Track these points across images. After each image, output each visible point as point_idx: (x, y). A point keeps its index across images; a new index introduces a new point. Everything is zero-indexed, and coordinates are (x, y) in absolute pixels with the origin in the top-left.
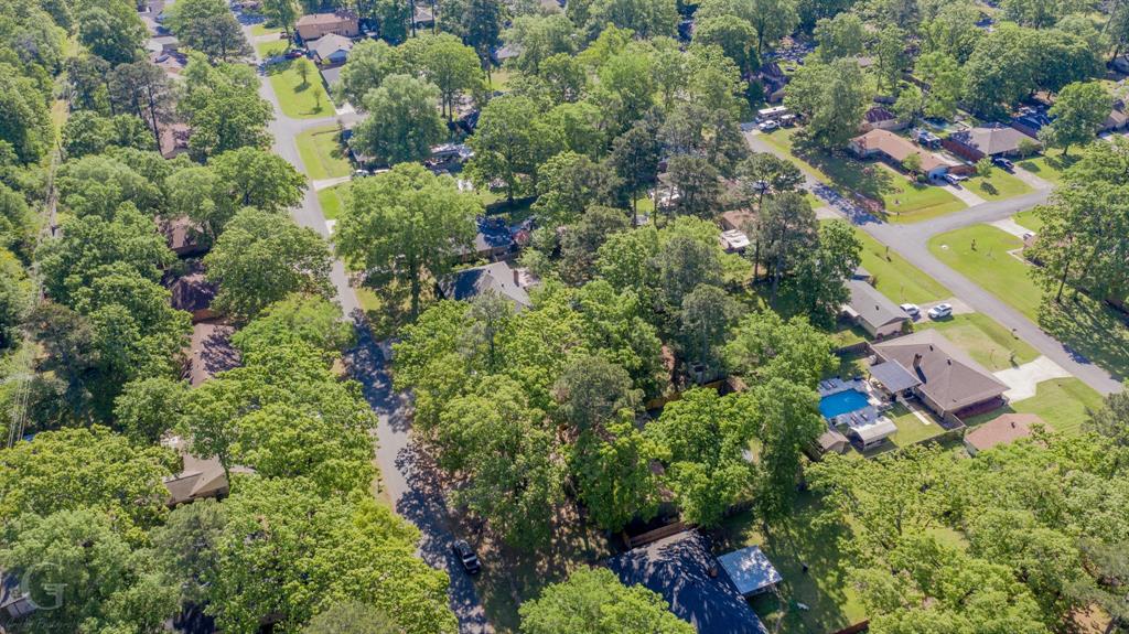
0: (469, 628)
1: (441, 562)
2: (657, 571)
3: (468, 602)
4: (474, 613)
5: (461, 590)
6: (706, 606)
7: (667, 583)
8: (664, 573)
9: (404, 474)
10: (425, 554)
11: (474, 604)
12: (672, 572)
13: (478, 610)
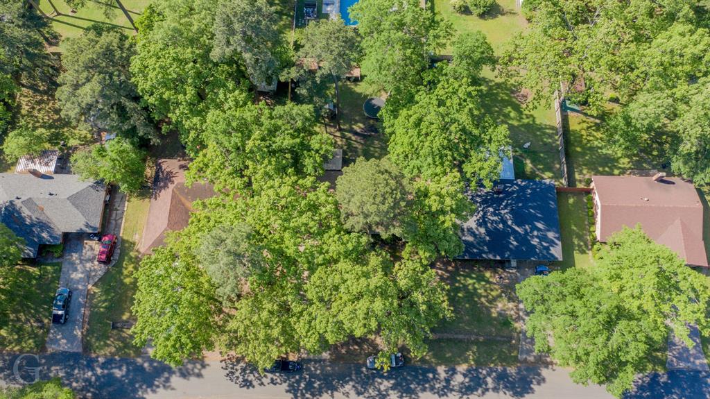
0: (456, 383)
1: (381, 384)
2: (486, 228)
3: (431, 376)
4: (443, 375)
5: (417, 378)
6: (533, 211)
7: (501, 226)
8: (492, 224)
9: (262, 384)
10: (366, 395)
11: (435, 372)
12: (495, 218)
13: (441, 370)
